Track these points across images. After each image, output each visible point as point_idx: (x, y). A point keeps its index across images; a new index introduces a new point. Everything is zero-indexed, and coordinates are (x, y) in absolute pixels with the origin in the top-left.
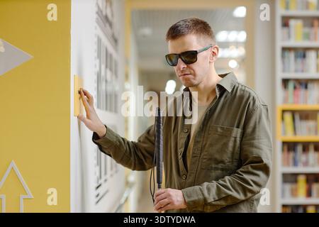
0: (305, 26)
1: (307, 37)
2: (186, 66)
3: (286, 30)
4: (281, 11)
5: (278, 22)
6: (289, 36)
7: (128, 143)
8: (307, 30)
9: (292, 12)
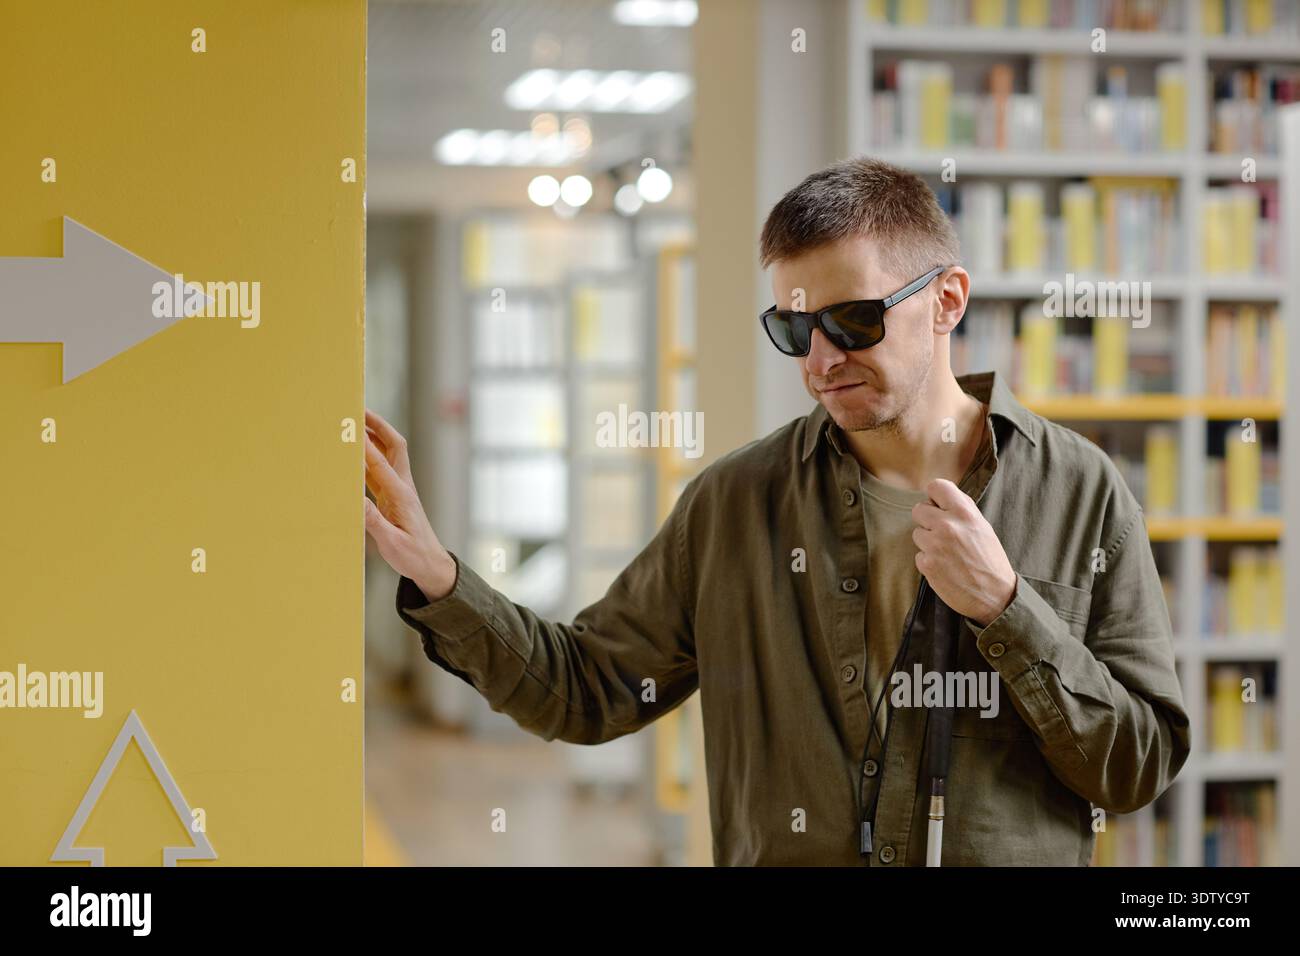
0: (958, 86)
1: (965, 132)
2: (841, 358)
3: (886, 102)
4: (867, 31)
5: (860, 74)
6: (898, 130)
7: (543, 628)
8: (968, 104)
9: (912, 32)
